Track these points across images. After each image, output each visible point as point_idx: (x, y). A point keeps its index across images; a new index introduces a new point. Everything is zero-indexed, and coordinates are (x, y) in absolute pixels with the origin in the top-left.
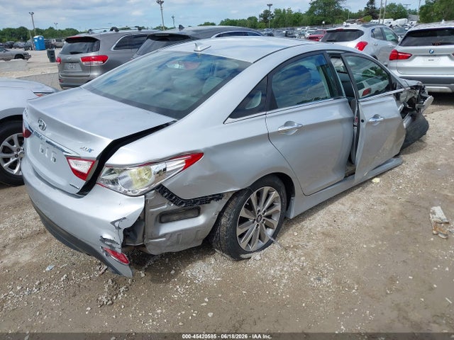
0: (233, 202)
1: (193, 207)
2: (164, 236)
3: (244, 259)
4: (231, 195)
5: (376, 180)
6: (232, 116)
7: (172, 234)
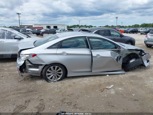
0: (45, 67)
1: (36, 66)
2: (30, 71)
3: (49, 82)
4: (44, 65)
5: (108, 76)
6: (48, 48)
7: (32, 71)
